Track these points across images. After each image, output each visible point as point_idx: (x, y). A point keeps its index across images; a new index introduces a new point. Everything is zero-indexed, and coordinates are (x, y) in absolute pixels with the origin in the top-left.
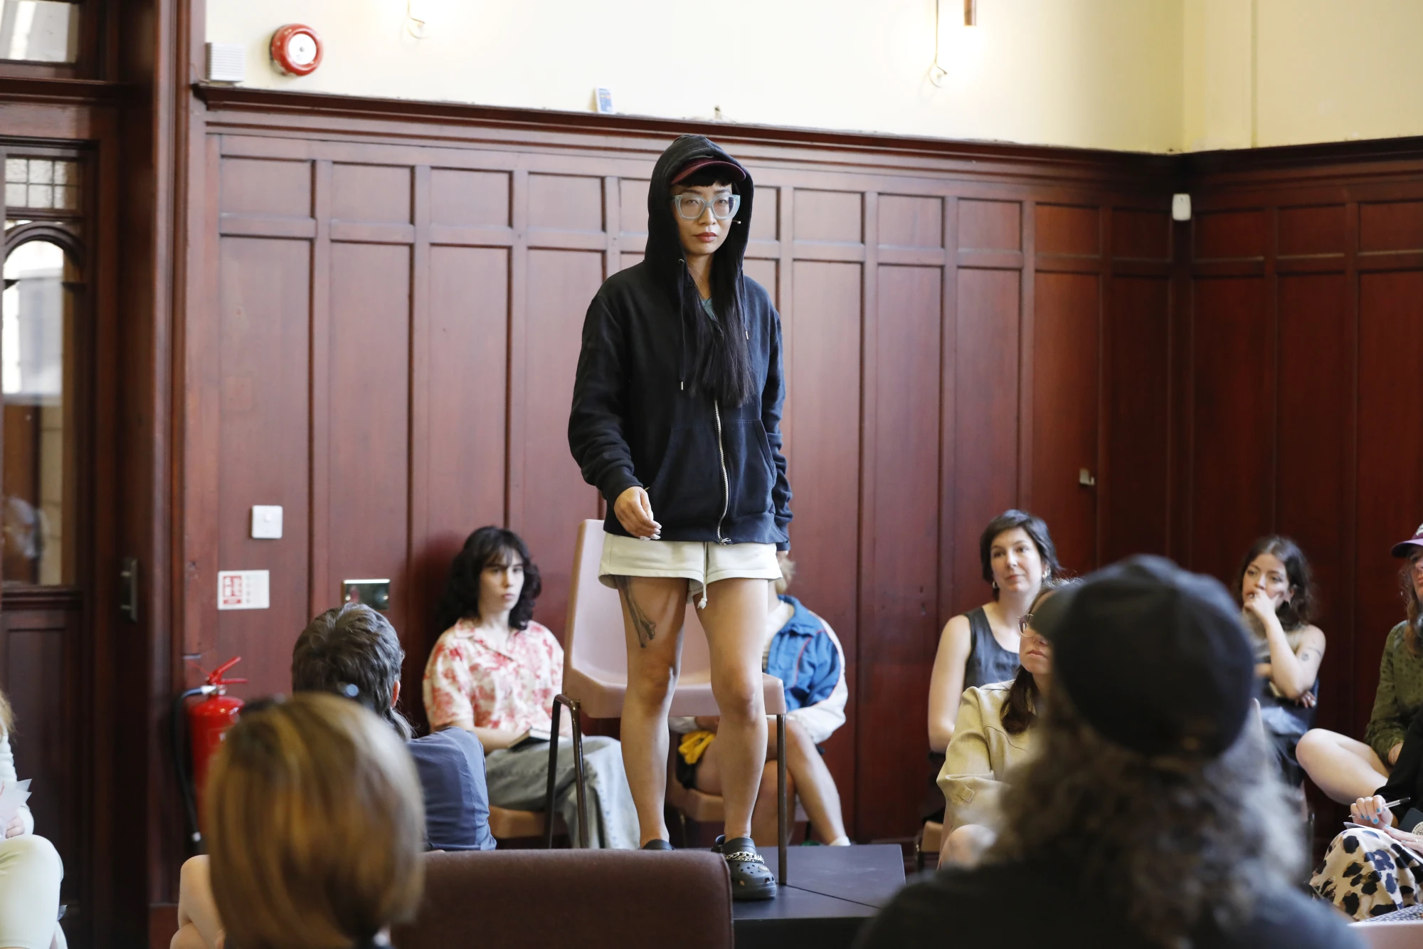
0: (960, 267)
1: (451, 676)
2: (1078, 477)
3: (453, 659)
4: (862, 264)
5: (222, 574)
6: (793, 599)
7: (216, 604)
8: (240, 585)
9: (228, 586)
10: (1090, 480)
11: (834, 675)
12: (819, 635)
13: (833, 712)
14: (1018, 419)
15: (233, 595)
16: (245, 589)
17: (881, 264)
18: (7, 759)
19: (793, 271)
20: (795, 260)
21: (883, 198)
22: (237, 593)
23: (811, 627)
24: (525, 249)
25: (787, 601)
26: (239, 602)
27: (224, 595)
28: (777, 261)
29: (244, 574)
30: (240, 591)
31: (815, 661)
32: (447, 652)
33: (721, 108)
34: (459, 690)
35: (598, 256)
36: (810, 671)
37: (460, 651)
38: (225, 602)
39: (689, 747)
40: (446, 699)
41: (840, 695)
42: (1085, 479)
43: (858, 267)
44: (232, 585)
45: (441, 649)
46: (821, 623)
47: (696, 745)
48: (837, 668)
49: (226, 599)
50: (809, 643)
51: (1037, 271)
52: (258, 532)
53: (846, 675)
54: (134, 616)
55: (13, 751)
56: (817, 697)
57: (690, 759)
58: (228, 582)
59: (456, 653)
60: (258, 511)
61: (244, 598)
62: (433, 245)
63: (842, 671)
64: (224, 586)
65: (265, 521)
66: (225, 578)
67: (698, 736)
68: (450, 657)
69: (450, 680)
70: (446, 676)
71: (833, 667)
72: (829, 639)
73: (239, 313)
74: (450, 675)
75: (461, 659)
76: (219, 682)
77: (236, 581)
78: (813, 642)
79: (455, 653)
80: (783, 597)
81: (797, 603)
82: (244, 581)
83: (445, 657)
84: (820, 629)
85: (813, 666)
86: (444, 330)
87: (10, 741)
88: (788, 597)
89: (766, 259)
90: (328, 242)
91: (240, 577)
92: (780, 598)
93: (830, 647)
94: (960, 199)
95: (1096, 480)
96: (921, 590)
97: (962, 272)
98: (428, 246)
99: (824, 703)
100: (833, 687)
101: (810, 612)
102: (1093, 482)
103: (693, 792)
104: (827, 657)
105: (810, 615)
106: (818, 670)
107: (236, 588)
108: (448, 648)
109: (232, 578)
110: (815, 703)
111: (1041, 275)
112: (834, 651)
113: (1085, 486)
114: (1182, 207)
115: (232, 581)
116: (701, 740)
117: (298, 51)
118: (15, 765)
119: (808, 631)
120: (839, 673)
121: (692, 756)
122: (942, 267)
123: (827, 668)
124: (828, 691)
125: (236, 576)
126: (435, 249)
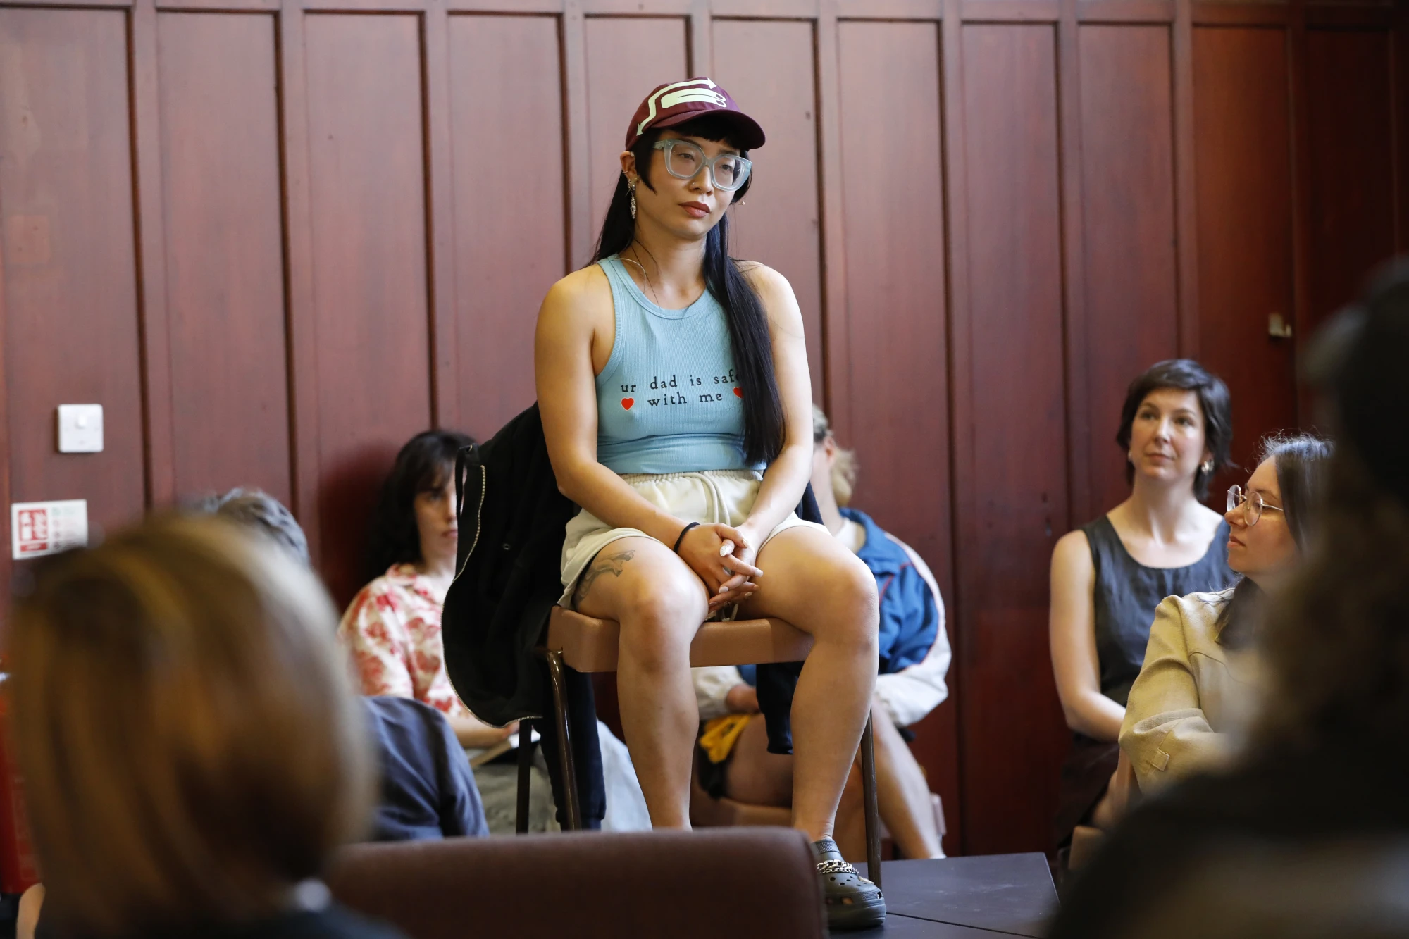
0: (1082, 23)
1: (380, 632)
2: (1266, 325)
3: (382, 609)
4: (938, 23)
5: (16, 508)
6: (863, 516)
7: (10, 552)
8: (45, 523)
9: (26, 525)
10: (1284, 329)
11: (931, 629)
12: (904, 571)
13: (926, 681)
14: (1176, 243)
15: (34, 538)
16: (51, 529)
17: (966, 22)
19: (837, 37)
20: (840, 20)
22: (40, 535)
23: (890, 560)
24: (444, 15)
25: (855, 518)
26: (44, 547)
27: (21, 539)
28: (814, 22)
29: (49, 506)
30: (45, 532)
31: (901, 613)
32: (373, 600)
34: (392, 651)
35: (551, 23)
36: (893, 628)
37: (392, 599)
38: (23, 548)
39: (713, 739)
40: (373, 666)
41: (939, 658)
42: (1277, 328)
43: (931, 28)
44: (33, 524)
45: (364, 598)
46: (903, 550)
47: (723, 734)
48: (934, 621)
49: (24, 543)
50: (890, 584)
51: (1195, 25)
52: (69, 443)
53: (947, 626)
56: (903, 661)
57: (716, 756)
58: (26, 518)
59: (385, 601)
60: (68, 413)
61: (51, 542)
62: (308, 12)
63: (941, 622)
64: (21, 525)
65: (78, 427)
66: (21, 513)
67: (728, 721)
68: (376, 607)
69: (378, 639)
70: (372, 633)
71: (928, 618)
72: (919, 576)
73: (25, 119)
74: (378, 632)
75: (393, 609)
77: (38, 518)
78: (896, 582)
79: (383, 600)
80: (847, 511)
81: (869, 522)
82: (49, 513)
83: (370, 607)
84: (906, 561)
85: (897, 619)
86: (331, 137)
88: (856, 512)
89: (798, 20)
90: (152, 12)
91: (44, 512)
92: (843, 514)
93: (921, 588)
95: (1293, 330)
96: (1045, 498)
97: (1085, 30)
98: (300, 14)
99: (914, 669)
100: (929, 647)
101: (889, 536)
102: (1288, 331)
103: (725, 802)
104: (918, 605)
105: (889, 540)
106: (905, 626)
107: (39, 528)
108: (374, 595)
109: (32, 513)
110: (901, 669)
111: (1200, 31)
112: (927, 593)
113: (1277, 339)
115: (32, 517)
116: (731, 726)
119: (887, 567)
120: (937, 626)
121: (719, 751)
122: (1055, 24)
123: (919, 620)
124: (922, 652)
125: (38, 511)
126: (312, 19)
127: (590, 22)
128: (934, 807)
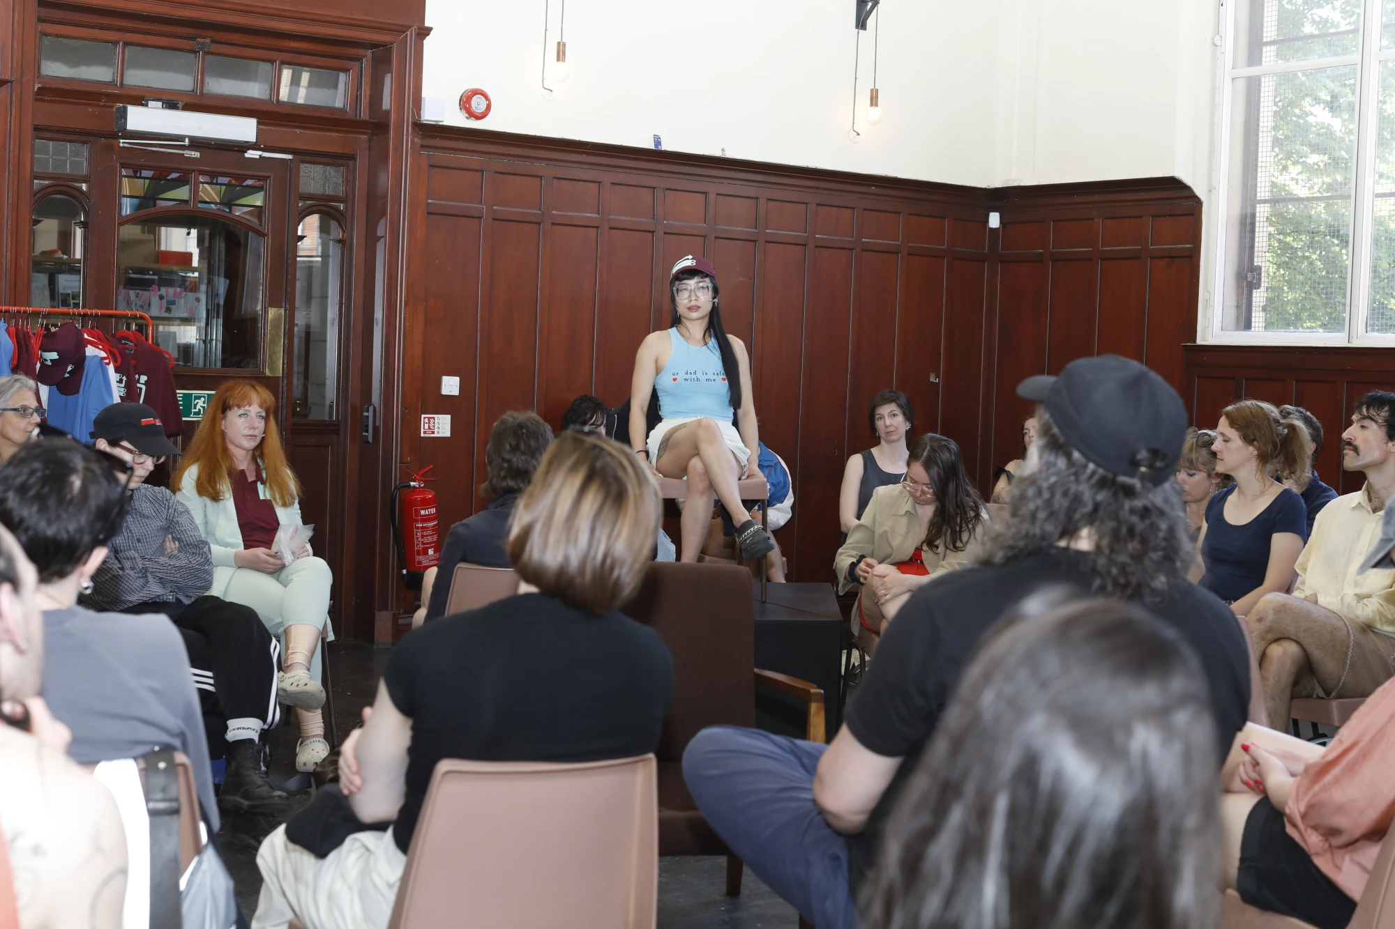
0: (863, 250)
2: (929, 378)
4: (804, 245)
5: (423, 416)
7: (419, 434)
8: (434, 423)
9: (427, 423)
10: (936, 379)
11: (786, 489)
12: (777, 465)
13: (783, 510)
15: (430, 428)
16: (436, 426)
17: (817, 247)
18: (298, 514)
19: (764, 248)
20: (766, 242)
21: (820, 208)
22: (432, 427)
24: (607, 229)
26: (433, 433)
27: (424, 429)
28: (756, 242)
29: (436, 416)
30: (434, 427)
31: (774, 482)
33: (726, 149)
35: (650, 235)
38: (425, 433)
41: (789, 500)
42: (932, 378)
43: (801, 247)
44: (429, 423)
46: (778, 459)
48: (787, 485)
49: (425, 431)
50: (770, 471)
51: (909, 254)
52: (445, 391)
53: (793, 490)
54: (370, 440)
55: (300, 509)
58: (426, 421)
60: (445, 379)
61: (436, 430)
62: (552, 223)
63: (791, 487)
64: (425, 423)
65: (449, 385)
66: (425, 418)
71: (785, 485)
72: (783, 468)
76: (420, 480)
77: (432, 421)
78: (773, 469)
82: (436, 419)
84: (778, 462)
85: (773, 484)
87: (299, 503)
89: (750, 241)
90: (491, 220)
91: (434, 418)
93: (783, 473)
94: (865, 209)
95: (939, 380)
97: (864, 253)
98: (549, 224)
99: (778, 505)
100: (785, 496)
101: (770, 451)
104: (782, 479)
106: (776, 487)
107: (432, 425)
109: (429, 418)
112: (786, 475)
113: (932, 383)
114: (994, 220)
115: (429, 420)
117: (478, 104)
118: (302, 518)
119: (769, 463)
120: (788, 489)
122: (852, 250)
123: (781, 486)
124: (782, 498)
125: (431, 418)
126: (555, 227)
127: (666, 235)
128: (783, 563)
